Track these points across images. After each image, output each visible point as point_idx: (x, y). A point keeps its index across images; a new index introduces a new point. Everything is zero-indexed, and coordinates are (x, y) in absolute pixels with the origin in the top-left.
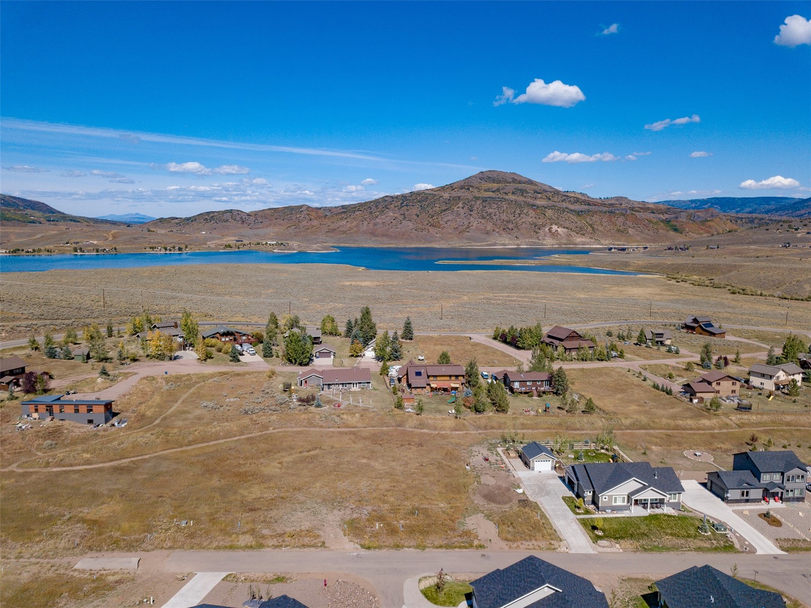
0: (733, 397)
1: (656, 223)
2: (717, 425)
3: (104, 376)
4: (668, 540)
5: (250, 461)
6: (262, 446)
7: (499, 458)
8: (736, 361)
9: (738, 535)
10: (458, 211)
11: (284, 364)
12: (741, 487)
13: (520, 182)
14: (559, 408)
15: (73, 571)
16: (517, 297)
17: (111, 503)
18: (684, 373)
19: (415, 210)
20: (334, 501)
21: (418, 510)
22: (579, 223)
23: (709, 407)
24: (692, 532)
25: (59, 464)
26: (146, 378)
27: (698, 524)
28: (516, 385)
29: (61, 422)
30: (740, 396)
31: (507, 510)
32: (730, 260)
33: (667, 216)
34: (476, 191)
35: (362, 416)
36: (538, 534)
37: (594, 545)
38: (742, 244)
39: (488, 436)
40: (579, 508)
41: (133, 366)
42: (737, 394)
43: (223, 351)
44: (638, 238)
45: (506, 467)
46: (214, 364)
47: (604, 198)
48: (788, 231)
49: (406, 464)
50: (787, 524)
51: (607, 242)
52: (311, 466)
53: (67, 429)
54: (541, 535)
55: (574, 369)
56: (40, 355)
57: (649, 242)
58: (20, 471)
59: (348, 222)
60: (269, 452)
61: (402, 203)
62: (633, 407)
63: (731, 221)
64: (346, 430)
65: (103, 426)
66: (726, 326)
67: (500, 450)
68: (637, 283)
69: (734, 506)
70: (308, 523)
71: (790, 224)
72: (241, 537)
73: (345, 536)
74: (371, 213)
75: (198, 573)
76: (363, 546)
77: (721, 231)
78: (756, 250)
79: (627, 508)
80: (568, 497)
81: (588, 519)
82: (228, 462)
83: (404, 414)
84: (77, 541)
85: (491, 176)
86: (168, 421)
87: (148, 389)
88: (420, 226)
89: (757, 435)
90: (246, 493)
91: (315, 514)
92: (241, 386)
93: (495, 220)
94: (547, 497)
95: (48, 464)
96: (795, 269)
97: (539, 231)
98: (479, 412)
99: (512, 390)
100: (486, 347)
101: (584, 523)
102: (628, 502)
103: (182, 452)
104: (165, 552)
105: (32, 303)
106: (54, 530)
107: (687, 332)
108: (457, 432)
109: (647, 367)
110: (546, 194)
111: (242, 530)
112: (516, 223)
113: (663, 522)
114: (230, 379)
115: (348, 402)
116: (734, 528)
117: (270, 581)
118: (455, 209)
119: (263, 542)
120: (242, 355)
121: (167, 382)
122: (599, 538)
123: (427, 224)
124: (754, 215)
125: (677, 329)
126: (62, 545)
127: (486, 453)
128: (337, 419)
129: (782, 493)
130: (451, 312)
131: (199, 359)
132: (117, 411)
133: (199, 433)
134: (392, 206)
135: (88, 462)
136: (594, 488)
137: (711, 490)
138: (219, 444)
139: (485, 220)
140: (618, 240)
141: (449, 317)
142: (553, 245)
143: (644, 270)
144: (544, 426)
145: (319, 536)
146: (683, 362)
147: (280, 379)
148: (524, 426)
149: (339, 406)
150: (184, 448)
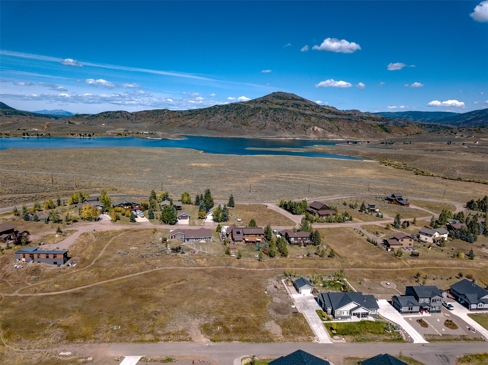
0: (410, 247)
1: (375, 127)
2: (400, 266)
3: (59, 233)
4: (369, 335)
5: (147, 288)
6: (154, 278)
7: (282, 286)
8: (413, 223)
9: (405, 332)
10: (259, 116)
11: (161, 224)
12: (408, 305)
13: (296, 100)
14: (315, 253)
15: (59, 356)
16: (293, 176)
17: (74, 315)
18: (385, 230)
19: (233, 115)
20: (195, 313)
21: (240, 319)
22: (330, 125)
23: (396, 254)
24: (382, 331)
25: (42, 291)
26: (83, 234)
27: (385, 326)
28: (292, 239)
29: (39, 263)
30: (414, 247)
31: (287, 318)
32: (416, 152)
33: (382, 123)
34: (270, 104)
35: (207, 260)
36: (303, 332)
37: (331, 339)
38: (424, 141)
39: (276, 272)
40: (324, 317)
41: (74, 225)
42: (412, 246)
43: (125, 215)
44: (365, 136)
45: (286, 291)
46: (121, 224)
47: (346, 111)
48: (450, 134)
49: (233, 290)
50: (430, 326)
51: (346, 137)
52: (181, 291)
53: (42, 268)
54: (304, 333)
55: (324, 228)
56: (20, 218)
57: (371, 138)
58: (20, 295)
59: (192, 120)
60: (157, 282)
61: (226, 110)
62: (356, 254)
63: (419, 126)
64: (199, 268)
65: (63, 266)
66: (410, 198)
67: (283, 281)
68: (363, 166)
69: (404, 315)
70: (182, 327)
71: (452, 130)
72: (147, 336)
73: (202, 334)
74: (207, 115)
75: (126, 357)
76: (211, 340)
77: (412, 132)
78: (431, 145)
79: (349, 317)
80: (319, 310)
81: (329, 323)
82: (135, 289)
83: (231, 258)
84: (59, 338)
85: (279, 95)
86: (99, 262)
87: (85, 241)
88: (237, 124)
89: (421, 272)
90: (147, 309)
91: (185, 321)
92: (138, 239)
93: (281, 122)
94: (308, 310)
95: (36, 292)
96: (452, 160)
97: (306, 130)
98: (272, 257)
99: (290, 242)
100: (275, 213)
101: (326, 326)
102: (350, 314)
103: (109, 283)
104: (107, 345)
105: (9, 182)
106: (46, 332)
107: (388, 202)
108: (260, 270)
109: (365, 227)
110: (311, 107)
111: (147, 331)
112: (294, 125)
113: (367, 325)
114: (131, 234)
115: (200, 250)
116: (403, 328)
117: (164, 361)
118: (258, 115)
119: (159, 338)
120: (137, 217)
121: (96, 237)
122: (334, 334)
123: (241, 124)
124: (432, 123)
125: (383, 200)
126: (51, 341)
127: (275, 282)
128: (193, 262)
129: (429, 309)
130: (256, 187)
131: (112, 220)
132: (70, 256)
133: (118, 271)
134: (220, 111)
135: (58, 290)
136: (332, 307)
137: (393, 306)
138: (129, 277)
139: (275, 122)
140: (353, 136)
141: (254, 190)
142: (315, 138)
143: (367, 157)
144: (307, 266)
145: (188, 334)
146: (385, 224)
147: (159, 234)
148: (296, 266)
149: (194, 253)
150: (110, 280)
